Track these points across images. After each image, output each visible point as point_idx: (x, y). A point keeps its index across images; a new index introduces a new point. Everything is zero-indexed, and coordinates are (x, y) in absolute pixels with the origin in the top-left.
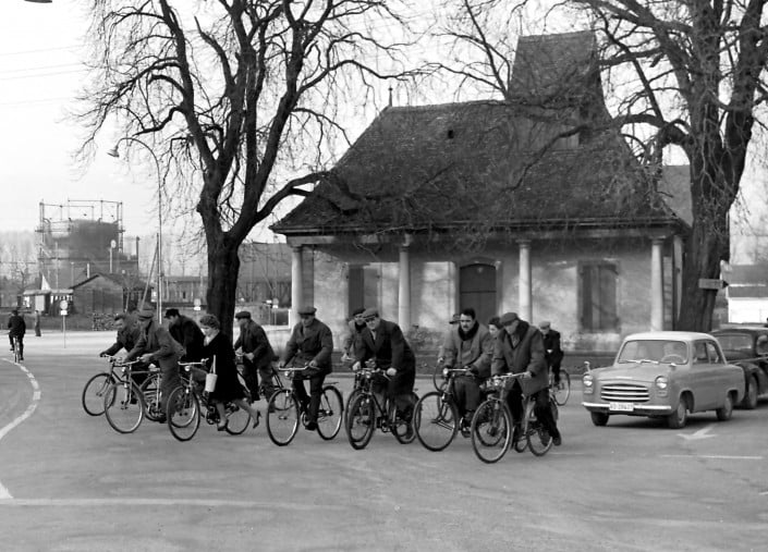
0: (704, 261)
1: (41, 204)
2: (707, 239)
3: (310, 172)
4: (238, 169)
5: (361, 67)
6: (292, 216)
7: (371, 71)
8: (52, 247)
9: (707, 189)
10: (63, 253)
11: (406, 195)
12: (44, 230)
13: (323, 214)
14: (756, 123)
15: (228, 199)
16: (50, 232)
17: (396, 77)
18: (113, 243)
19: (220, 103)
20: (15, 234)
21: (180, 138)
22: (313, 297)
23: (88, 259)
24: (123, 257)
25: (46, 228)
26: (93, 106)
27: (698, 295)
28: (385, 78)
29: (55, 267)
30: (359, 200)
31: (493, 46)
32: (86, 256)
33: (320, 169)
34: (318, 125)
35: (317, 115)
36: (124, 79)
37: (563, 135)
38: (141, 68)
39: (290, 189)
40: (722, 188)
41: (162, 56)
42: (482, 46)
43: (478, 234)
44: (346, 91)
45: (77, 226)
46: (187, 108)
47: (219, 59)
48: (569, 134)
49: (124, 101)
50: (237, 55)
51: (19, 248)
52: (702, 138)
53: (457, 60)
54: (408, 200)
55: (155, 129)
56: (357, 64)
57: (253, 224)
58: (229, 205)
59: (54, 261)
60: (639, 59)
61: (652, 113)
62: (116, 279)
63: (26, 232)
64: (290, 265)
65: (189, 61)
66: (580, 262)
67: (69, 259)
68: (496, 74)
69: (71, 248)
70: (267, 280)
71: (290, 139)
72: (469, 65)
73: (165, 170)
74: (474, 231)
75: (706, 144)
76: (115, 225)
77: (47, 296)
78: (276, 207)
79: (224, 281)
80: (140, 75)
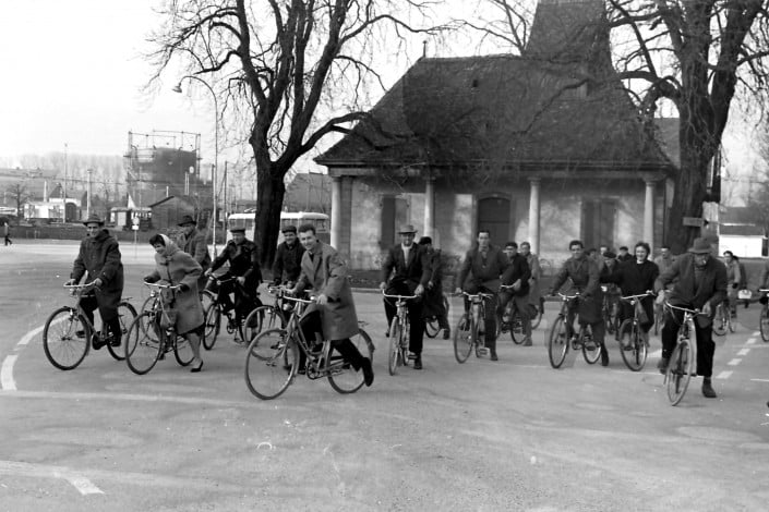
0: (689, 201)
1: (130, 133)
2: (692, 183)
3: (348, 112)
4: (287, 107)
5: (396, 21)
6: (334, 150)
7: (405, 26)
8: (137, 171)
9: (691, 137)
10: (147, 176)
11: (430, 134)
12: (132, 156)
13: (361, 149)
14: (739, 82)
15: (278, 133)
16: (136, 157)
17: (426, 31)
18: (192, 169)
19: (271, 48)
20: (108, 158)
21: (237, 78)
22: (350, 222)
23: (169, 182)
24: (200, 182)
25: (134, 155)
26: (160, 47)
27: (682, 231)
28: (417, 31)
29: (139, 188)
30: (391, 138)
31: (512, 6)
32: (167, 179)
33: (356, 110)
34: (356, 71)
35: (356, 62)
36: (188, 25)
37: (568, 87)
38: (203, 15)
39: (331, 126)
40: (705, 137)
41: (224, 6)
42: (503, 7)
43: (491, 171)
44: (381, 41)
45: (160, 153)
46: (243, 52)
47: (272, 9)
48: (575, 86)
49: (186, 44)
50: (287, 7)
51: (111, 171)
52: (689, 93)
53: (480, 18)
54: (432, 140)
55: (214, 69)
56: (392, 18)
57: (298, 156)
58: (278, 138)
59: (139, 183)
60: (637, 23)
61: (647, 69)
62: (189, 200)
63: (117, 157)
64: (330, 193)
65: (247, 11)
66: (583, 200)
67: (153, 181)
68: (514, 32)
69: (154, 172)
70: (321, 206)
71: (331, 82)
72: (491, 23)
73: (223, 105)
74: (488, 168)
75: (692, 99)
76: (194, 153)
77: (129, 213)
78: (319, 141)
79: (271, 205)
80: (203, 22)
